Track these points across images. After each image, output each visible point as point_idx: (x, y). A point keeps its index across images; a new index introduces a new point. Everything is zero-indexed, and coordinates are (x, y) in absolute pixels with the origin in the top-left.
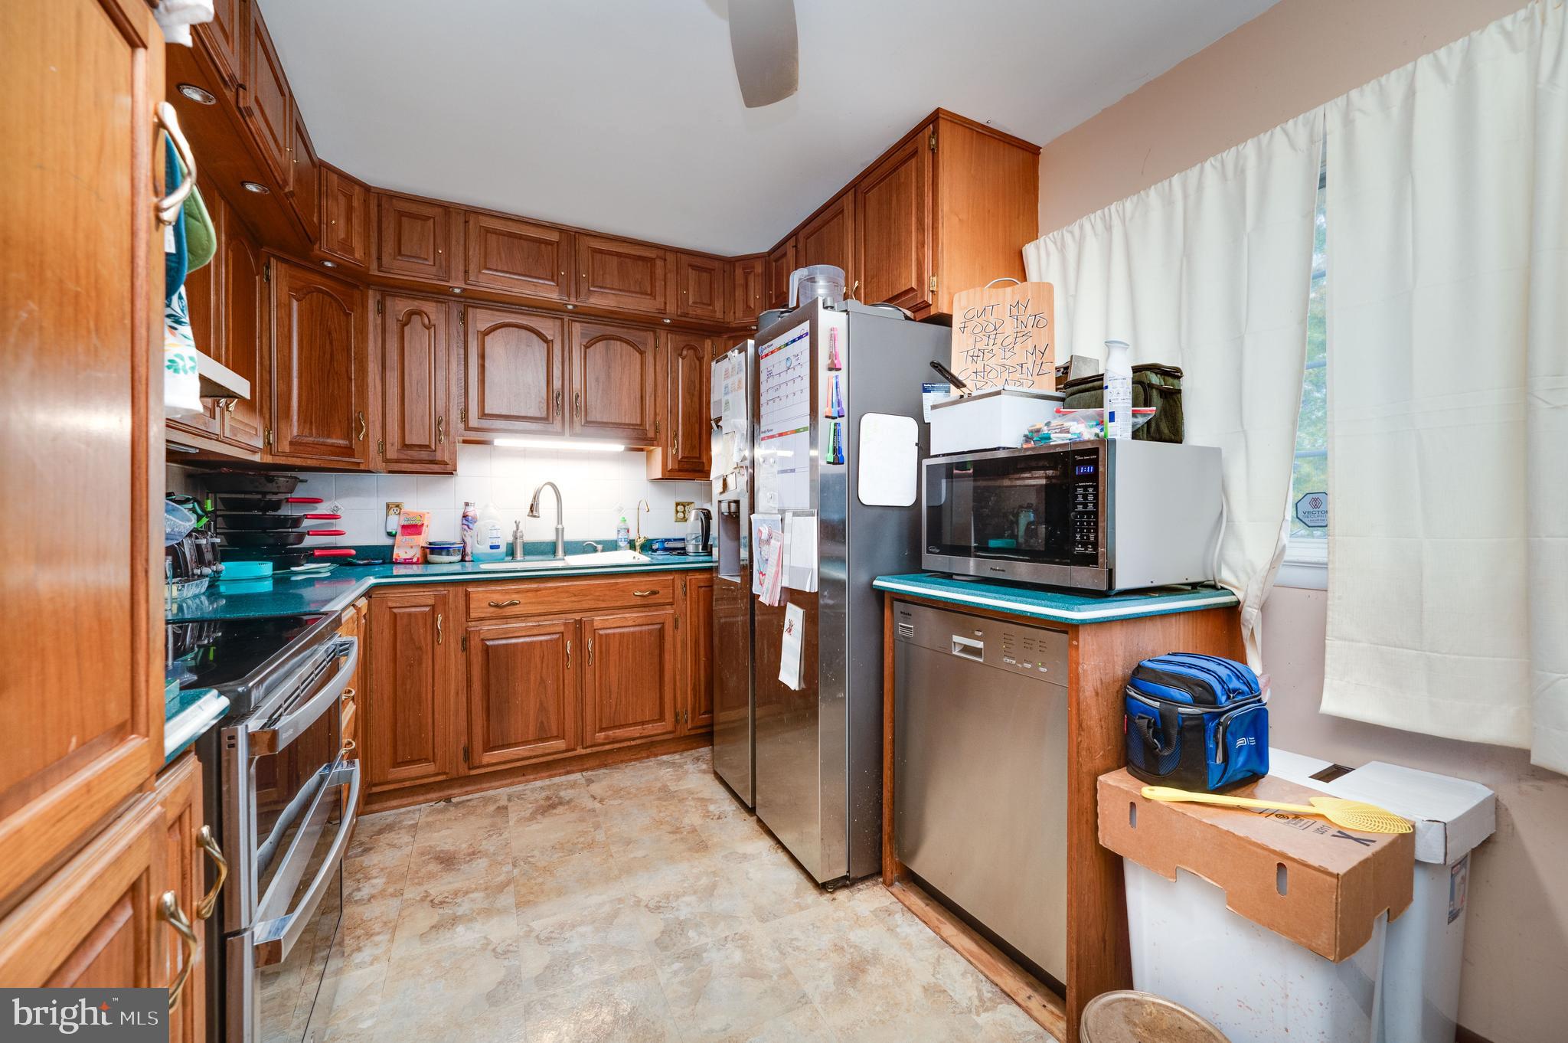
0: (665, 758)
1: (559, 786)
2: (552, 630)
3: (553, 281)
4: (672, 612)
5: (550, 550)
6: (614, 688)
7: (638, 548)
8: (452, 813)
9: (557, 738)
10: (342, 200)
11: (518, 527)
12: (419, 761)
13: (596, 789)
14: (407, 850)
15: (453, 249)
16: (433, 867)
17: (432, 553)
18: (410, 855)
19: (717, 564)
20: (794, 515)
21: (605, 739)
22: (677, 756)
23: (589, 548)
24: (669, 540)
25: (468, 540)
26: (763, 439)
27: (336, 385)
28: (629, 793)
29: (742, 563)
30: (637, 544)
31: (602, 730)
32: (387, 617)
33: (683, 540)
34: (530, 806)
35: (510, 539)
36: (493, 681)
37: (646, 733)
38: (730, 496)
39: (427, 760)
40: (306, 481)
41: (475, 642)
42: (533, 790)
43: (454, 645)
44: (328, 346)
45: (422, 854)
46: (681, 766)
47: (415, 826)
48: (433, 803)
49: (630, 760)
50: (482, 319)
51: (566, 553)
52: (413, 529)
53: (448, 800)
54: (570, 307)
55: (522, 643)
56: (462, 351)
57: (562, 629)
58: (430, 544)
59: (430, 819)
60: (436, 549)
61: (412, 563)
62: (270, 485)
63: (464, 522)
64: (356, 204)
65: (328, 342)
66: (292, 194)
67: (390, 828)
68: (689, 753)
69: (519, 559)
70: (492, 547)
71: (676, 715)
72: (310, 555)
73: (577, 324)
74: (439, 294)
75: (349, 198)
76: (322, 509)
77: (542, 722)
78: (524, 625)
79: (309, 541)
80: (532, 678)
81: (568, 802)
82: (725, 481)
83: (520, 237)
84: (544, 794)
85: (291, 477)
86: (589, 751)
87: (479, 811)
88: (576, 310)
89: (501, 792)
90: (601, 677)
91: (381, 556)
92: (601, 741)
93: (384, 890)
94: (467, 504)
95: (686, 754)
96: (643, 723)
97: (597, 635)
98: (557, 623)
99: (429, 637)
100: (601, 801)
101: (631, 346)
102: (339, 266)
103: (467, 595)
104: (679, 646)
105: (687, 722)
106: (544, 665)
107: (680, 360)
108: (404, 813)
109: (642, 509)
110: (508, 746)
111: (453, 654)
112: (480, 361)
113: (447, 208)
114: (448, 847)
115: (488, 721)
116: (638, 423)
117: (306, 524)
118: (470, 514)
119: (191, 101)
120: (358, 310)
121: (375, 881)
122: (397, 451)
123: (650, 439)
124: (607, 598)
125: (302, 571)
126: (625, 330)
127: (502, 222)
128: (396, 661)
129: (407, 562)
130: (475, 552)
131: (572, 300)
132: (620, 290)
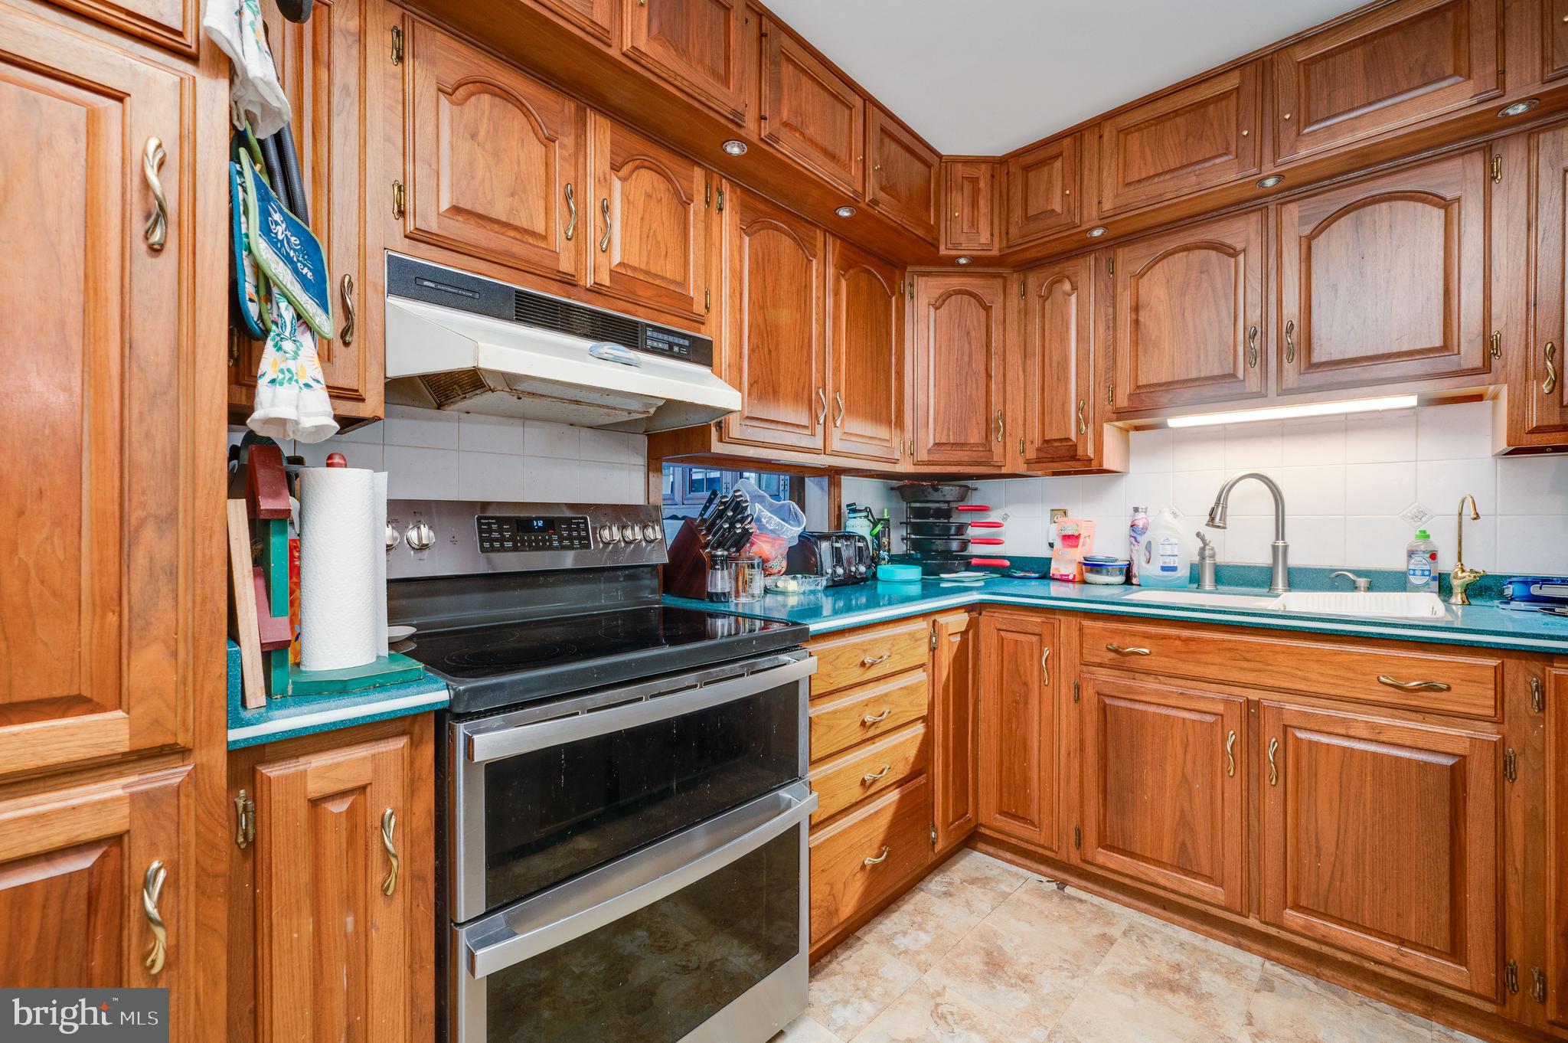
1: (1210, 959)
2: (1203, 706)
3: (1228, 153)
4: (1496, 738)
5: (1261, 579)
6: (1329, 845)
7: (1457, 592)
8: (1054, 906)
9: (1209, 879)
10: (967, 187)
11: (1203, 540)
12: (1024, 820)
13: (1267, 1006)
14: (975, 920)
15: (1086, 178)
16: (976, 962)
17: (1091, 571)
18: (970, 929)
21: (1305, 928)
23: (1338, 582)
24: (1542, 581)
25: (1136, 557)
27: (974, 386)
30: (1457, 584)
31: (1297, 907)
32: (995, 640)
34: (1145, 962)
35: (1194, 559)
36: (1111, 755)
37: (1408, 964)
39: (1032, 823)
40: (976, 489)
41: (1088, 693)
42: (1169, 942)
43: (1066, 693)
44: (967, 349)
45: (982, 937)
47: (1005, 896)
48: (1043, 880)
51: (1290, 585)
52: (1071, 540)
53: (1062, 884)
54: (1270, 183)
56: (1111, 310)
57: (1220, 708)
58: (1085, 559)
59: (1025, 898)
60: (1094, 566)
61: (1068, 581)
62: (935, 494)
63: (1133, 534)
64: (982, 184)
65: (966, 345)
66: (875, 202)
67: (985, 882)
69: (1207, 588)
70: (1164, 569)
71: (1506, 966)
72: (968, 564)
73: (1290, 206)
74: (1084, 248)
75: (974, 181)
76: (993, 517)
77: (1183, 845)
78: (1156, 687)
79: (975, 549)
80: (1169, 770)
81: (1201, 997)
83: (1176, 113)
84: (1176, 958)
85: (961, 486)
86: (1263, 928)
87: (1080, 924)
88: (1285, 183)
89: (1125, 915)
90: (1297, 813)
91: (1040, 569)
92: (1295, 927)
93: (919, 953)
97: (1290, 736)
98: (1212, 698)
99: (1036, 674)
101: (1423, 201)
102: (975, 261)
103: (1081, 629)
105: (1542, 1000)
106: (1189, 757)
108: (1009, 873)
109: (1468, 514)
110: (1132, 855)
111: (1063, 700)
112: (1134, 316)
113: (1077, 133)
114: (1009, 948)
115: (1105, 805)
116: (1438, 342)
117: (972, 532)
118: (1140, 524)
119: (739, 156)
120: (1000, 300)
121: (922, 935)
122: (1038, 449)
123: (1473, 372)
124: (1314, 676)
125: (947, 579)
126: (1398, 177)
127: (1148, 107)
128: (1002, 693)
129: (1064, 580)
130: (1142, 573)
131: (1268, 168)
132: (1370, 104)
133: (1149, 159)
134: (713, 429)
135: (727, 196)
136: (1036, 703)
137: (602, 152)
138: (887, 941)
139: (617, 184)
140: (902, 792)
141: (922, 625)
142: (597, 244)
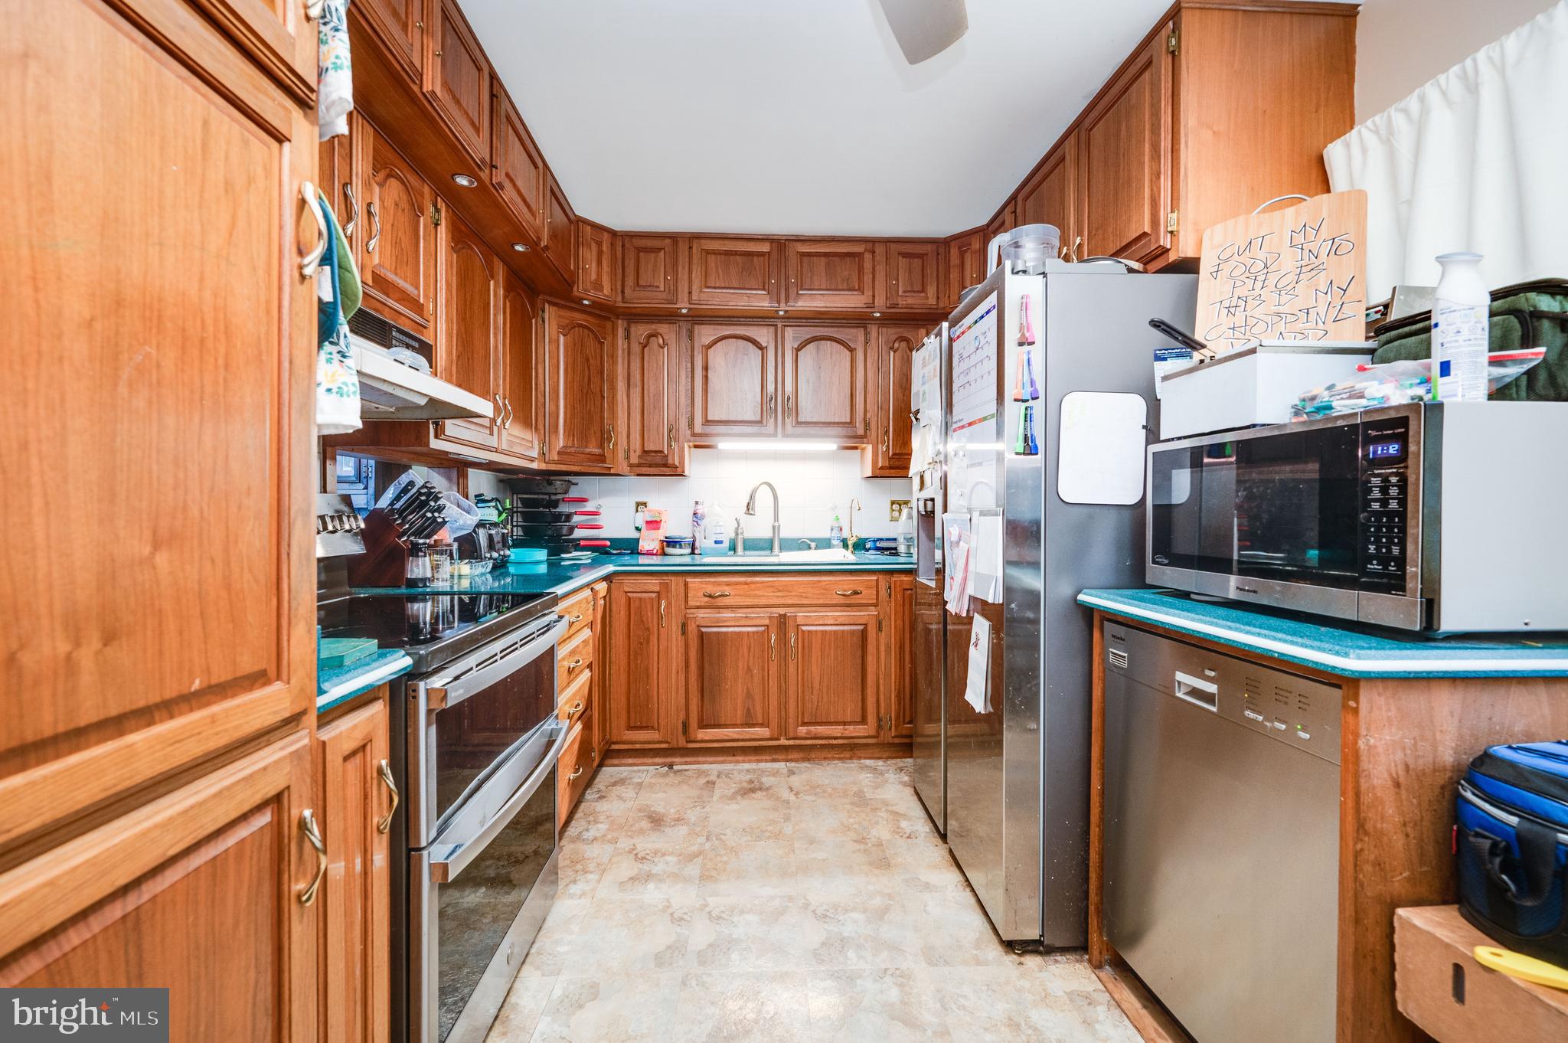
0: (868, 762)
1: (763, 771)
2: (758, 622)
3: (764, 289)
4: (876, 613)
5: (768, 545)
6: (816, 685)
7: (850, 547)
8: (672, 778)
9: (762, 725)
10: (594, 246)
11: (738, 523)
12: (646, 728)
13: (795, 781)
14: (629, 804)
15: (680, 274)
16: (645, 824)
17: (668, 546)
18: (630, 810)
19: (916, 566)
20: (980, 515)
21: (807, 733)
22: (880, 763)
23: (803, 545)
24: (881, 540)
25: (697, 535)
26: (955, 430)
27: (592, 403)
28: (824, 792)
29: (936, 566)
30: (850, 543)
31: (804, 724)
32: (623, 600)
33: (895, 539)
34: (734, 785)
35: (733, 536)
36: (706, 665)
37: (847, 733)
38: (927, 493)
39: (653, 728)
40: (577, 484)
41: (692, 627)
42: (740, 771)
43: (675, 630)
44: (586, 372)
45: (640, 810)
46: (882, 774)
47: (640, 784)
48: (658, 767)
49: (834, 759)
50: (706, 334)
51: (781, 549)
52: (654, 524)
53: (671, 766)
54: (781, 313)
55: (732, 632)
56: (689, 365)
57: (767, 622)
58: (666, 538)
59: (653, 781)
60: (671, 542)
61: (653, 554)
62: (550, 487)
63: (695, 519)
64: (604, 248)
65: (586, 369)
66: (547, 247)
67: (622, 782)
68: (894, 761)
69: (739, 553)
70: (716, 542)
71: (879, 720)
72: (577, 545)
73: (789, 328)
74: (670, 316)
75: (599, 244)
76: (589, 507)
77: (748, 709)
78: (733, 615)
79: (578, 533)
80: (740, 665)
81: (767, 789)
82: (922, 477)
83: (736, 253)
84: (748, 777)
85: (565, 481)
86: (791, 742)
87: (692, 781)
88: (787, 315)
89: (712, 768)
90: (803, 672)
91: (631, 547)
92: (805, 735)
93: (604, 836)
94: (697, 503)
95: (890, 762)
96: (845, 723)
97: (800, 630)
98: (763, 616)
99: (655, 620)
100: (797, 794)
101: (841, 344)
102: (595, 304)
103: (686, 584)
104: (883, 648)
105: (890, 729)
106: (750, 655)
107: (892, 353)
108: (634, 771)
109: (854, 508)
110: (719, 726)
111: (674, 636)
112: (704, 373)
113: (674, 238)
114: (660, 809)
115: (702, 701)
116: (848, 420)
117: (576, 519)
118: (700, 512)
119: (463, 186)
120: (610, 339)
121: (600, 826)
122: (639, 457)
123: (861, 437)
124: (810, 595)
125: (569, 558)
126: (836, 329)
127: (721, 242)
128: (629, 638)
129: (649, 553)
130: (702, 546)
131: (783, 307)
132: (828, 290)
133: (721, 277)
134: (431, 426)
135: (443, 214)
136: (656, 641)
137: (368, 156)
138: (578, 838)
139: (377, 189)
140: (582, 722)
141: (587, 592)
142: (364, 244)
